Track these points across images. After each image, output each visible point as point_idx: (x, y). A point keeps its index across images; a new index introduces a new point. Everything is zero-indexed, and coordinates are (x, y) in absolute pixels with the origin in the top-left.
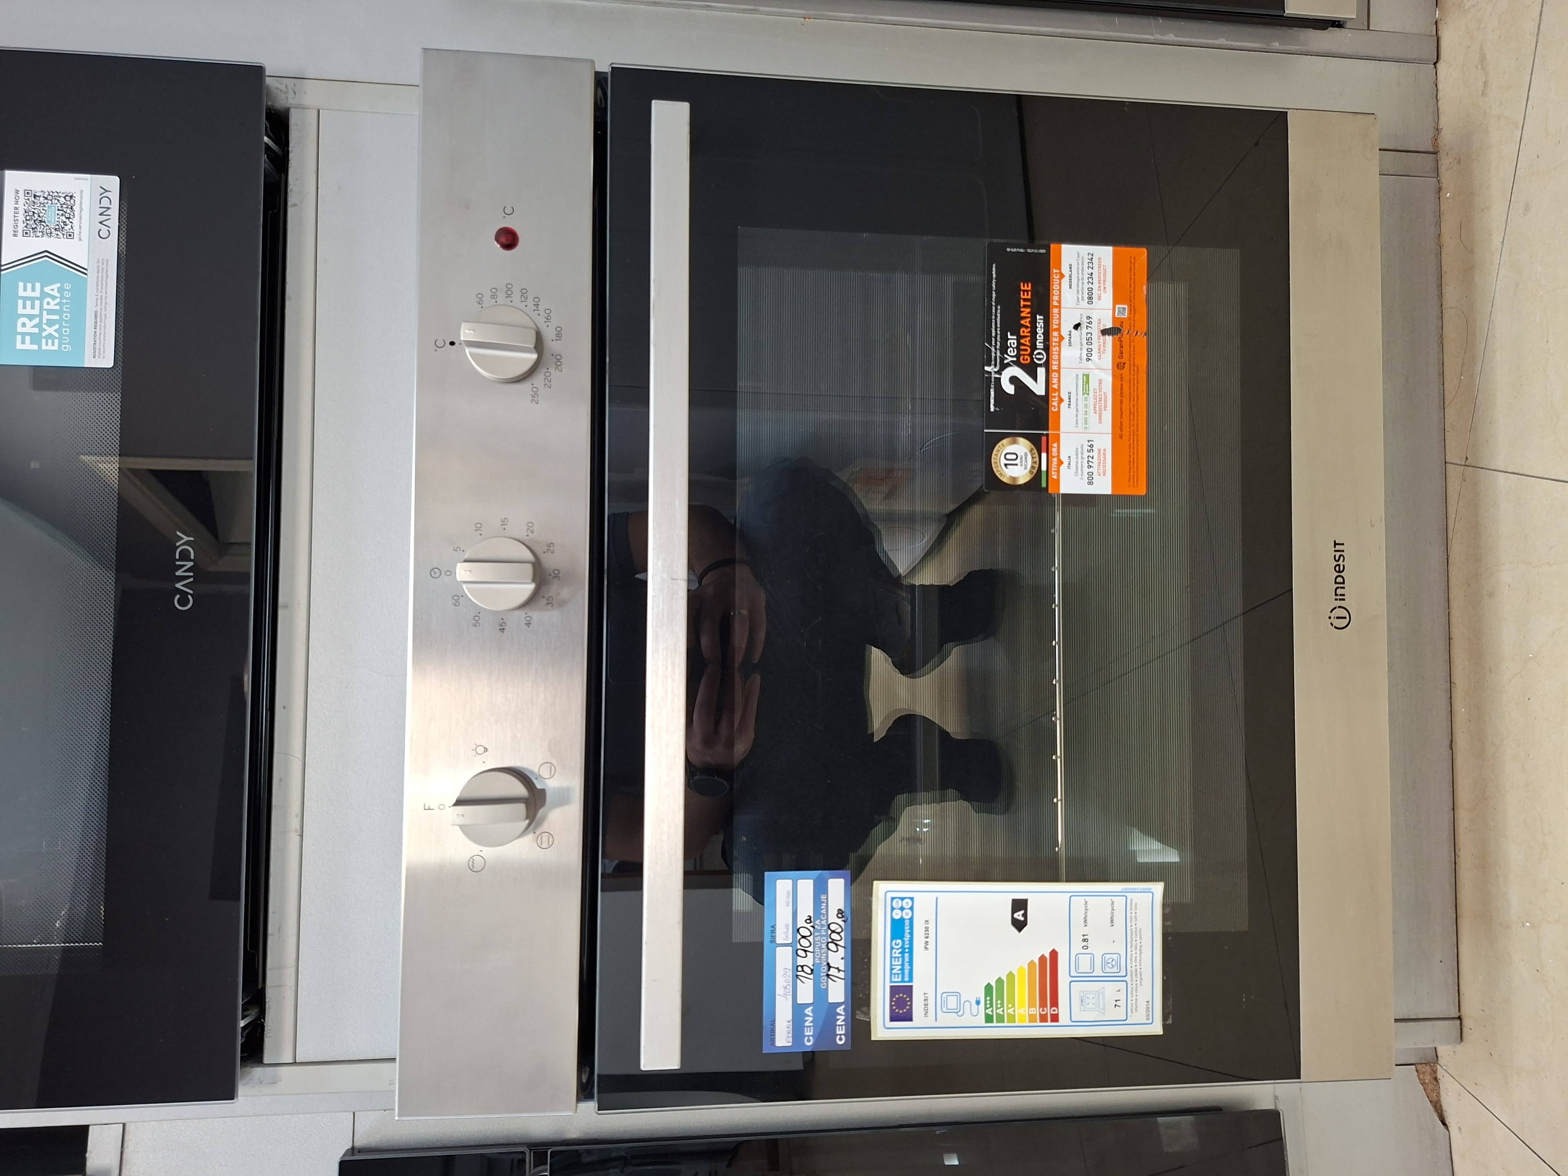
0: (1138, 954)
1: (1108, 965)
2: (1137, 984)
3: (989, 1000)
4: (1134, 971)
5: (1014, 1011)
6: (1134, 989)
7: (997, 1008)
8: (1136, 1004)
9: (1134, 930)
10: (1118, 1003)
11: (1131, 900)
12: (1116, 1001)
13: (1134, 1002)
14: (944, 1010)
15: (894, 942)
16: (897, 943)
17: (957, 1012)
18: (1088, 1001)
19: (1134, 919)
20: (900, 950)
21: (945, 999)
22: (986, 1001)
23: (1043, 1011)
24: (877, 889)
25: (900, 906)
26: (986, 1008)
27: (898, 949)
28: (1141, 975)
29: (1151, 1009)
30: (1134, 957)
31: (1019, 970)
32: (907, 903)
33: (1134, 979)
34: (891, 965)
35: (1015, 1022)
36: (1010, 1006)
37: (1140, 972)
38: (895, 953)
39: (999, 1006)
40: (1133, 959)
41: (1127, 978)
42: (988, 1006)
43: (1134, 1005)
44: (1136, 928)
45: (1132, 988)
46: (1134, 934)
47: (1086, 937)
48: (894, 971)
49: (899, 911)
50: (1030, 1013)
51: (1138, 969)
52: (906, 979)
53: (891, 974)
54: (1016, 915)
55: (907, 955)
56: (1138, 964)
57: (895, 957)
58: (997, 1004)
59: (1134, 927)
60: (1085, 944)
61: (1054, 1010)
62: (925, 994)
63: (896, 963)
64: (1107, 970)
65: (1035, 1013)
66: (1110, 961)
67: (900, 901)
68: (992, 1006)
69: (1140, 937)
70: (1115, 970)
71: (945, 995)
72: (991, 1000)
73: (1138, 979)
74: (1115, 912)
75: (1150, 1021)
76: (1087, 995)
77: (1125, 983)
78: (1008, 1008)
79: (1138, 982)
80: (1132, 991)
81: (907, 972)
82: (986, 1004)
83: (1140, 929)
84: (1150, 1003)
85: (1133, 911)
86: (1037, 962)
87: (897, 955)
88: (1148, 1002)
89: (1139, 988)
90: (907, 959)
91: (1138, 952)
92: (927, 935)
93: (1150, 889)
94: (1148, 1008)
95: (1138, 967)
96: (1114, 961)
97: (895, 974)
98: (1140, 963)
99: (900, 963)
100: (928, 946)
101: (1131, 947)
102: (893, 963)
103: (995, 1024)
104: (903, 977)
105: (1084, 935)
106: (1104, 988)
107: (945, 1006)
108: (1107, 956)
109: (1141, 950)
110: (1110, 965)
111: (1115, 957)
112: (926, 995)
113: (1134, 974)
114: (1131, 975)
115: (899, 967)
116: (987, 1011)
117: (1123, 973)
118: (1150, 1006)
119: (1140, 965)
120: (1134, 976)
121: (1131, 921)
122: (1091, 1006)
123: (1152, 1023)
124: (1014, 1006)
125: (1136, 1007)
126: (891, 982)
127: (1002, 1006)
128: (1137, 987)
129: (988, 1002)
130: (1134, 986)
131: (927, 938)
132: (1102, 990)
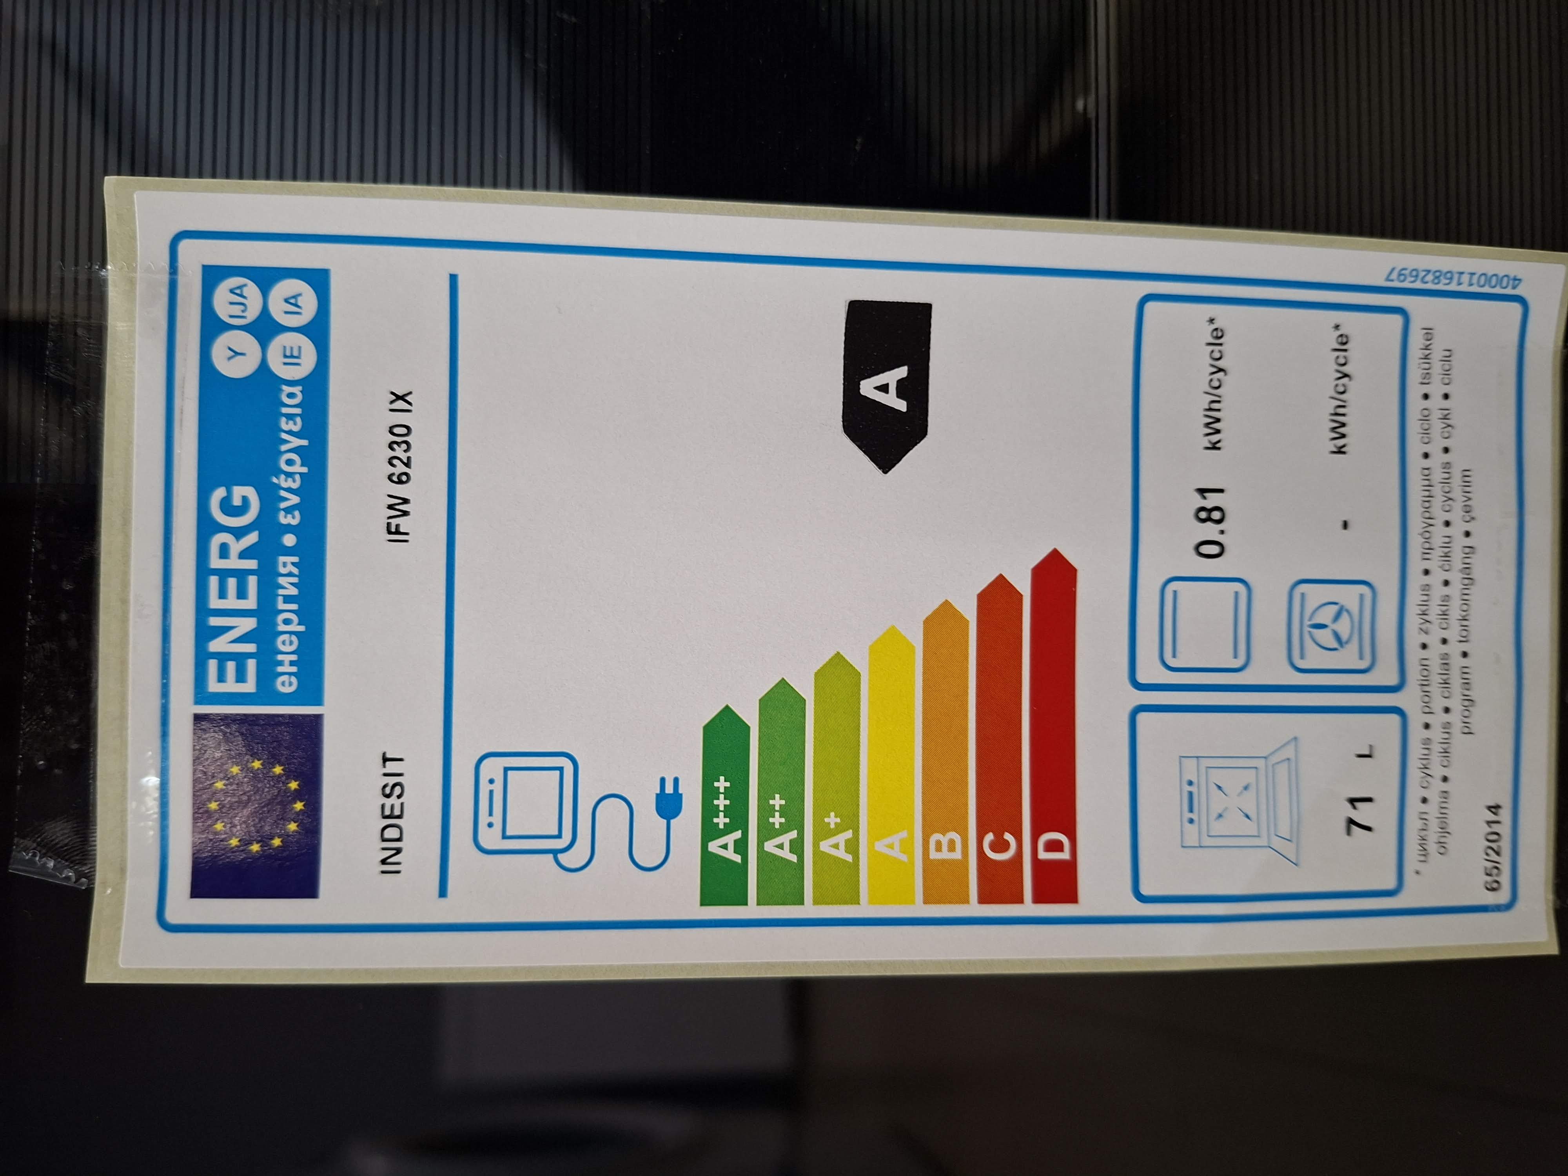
0: (1455, 590)
1: (1318, 633)
2: (1447, 725)
3: (728, 794)
4: (1435, 666)
5: (853, 846)
6: (1437, 748)
7: (767, 832)
8: (1443, 818)
9: (1438, 476)
10: (1362, 813)
11: (1429, 333)
12: (1353, 801)
13: (1432, 809)
14: (490, 838)
15: (219, 493)
16: (237, 501)
17: (555, 852)
18: (1218, 802)
19: (1437, 425)
20: (252, 538)
21: (498, 787)
22: (709, 793)
23: (1000, 846)
24: (127, 219)
25: (253, 313)
26: (709, 832)
27: (239, 533)
28: (1467, 684)
29: (1505, 845)
30: (1435, 600)
31: (876, 650)
32: (292, 300)
33: (1438, 704)
34: (202, 610)
35: (855, 900)
36: (832, 820)
37: (1465, 671)
38: (224, 552)
39: (777, 820)
40: (1434, 611)
41: (1406, 700)
42: (721, 821)
43: (1434, 825)
44: (1447, 465)
45: (1427, 741)
46: (1437, 491)
47: (1212, 500)
48: (217, 645)
49: (247, 343)
50: (934, 855)
51: (1457, 661)
52: (286, 685)
53: (201, 657)
54: (868, 388)
55: (286, 564)
56: (1453, 634)
57: (223, 574)
58: (766, 811)
59: (1438, 459)
60: (1210, 531)
61: (1054, 846)
62: (385, 760)
63: (232, 602)
64: (1315, 658)
65: (957, 855)
66: (1325, 616)
67: (252, 290)
68: (738, 819)
69: (1468, 510)
70: (1348, 658)
71: (492, 768)
72: (738, 795)
73: (1455, 704)
74: (1352, 385)
75: (1503, 896)
76: (1217, 777)
77: (1395, 718)
78: (823, 831)
79: (1455, 718)
80: (1426, 758)
81: (287, 645)
82: (709, 811)
83: (1466, 474)
84: (1505, 815)
85: (1436, 389)
86: (970, 612)
87: (234, 563)
88: (1494, 809)
89: (1458, 740)
90: (288, 586)
91: (1455, 577)
92: (400, 468)
93: (1517, 280)
94: (1493, 837)
95: (1454, 649)
96: (1345, 618)
97: (222, 658)
98: (1465, 628)
99: (251, 603)
100: (404, 523)
101: (1426, 554)
102: (215, 603)
103: (752, 910)
104: (266, 676)
105: (1202, 491)
106: (1295, 738)
107: (497, 819)
108: (1316, 594)
109: (1467, 569)
110: (1325, 637)
111: (1349, 596)
112: (391, 767)
113: (1436, 679)
114: (1425, 684)
115: (248, 624)
116: (714, 847)
117: (1386, 675)
118: (1505, 830)
119: (1464, 640)
120: (1435, 690)
121: (1426, 432)
122: (1235, 824)
123: (1508, 907)
124: (851, 822)
125: (1444, 830)
126: (201, 695)
127: (794, 820)
128: (1446, 742)
129: (722, 802)
130: (1436, 734)
131: (401, 480)
132: (1289, 752)
